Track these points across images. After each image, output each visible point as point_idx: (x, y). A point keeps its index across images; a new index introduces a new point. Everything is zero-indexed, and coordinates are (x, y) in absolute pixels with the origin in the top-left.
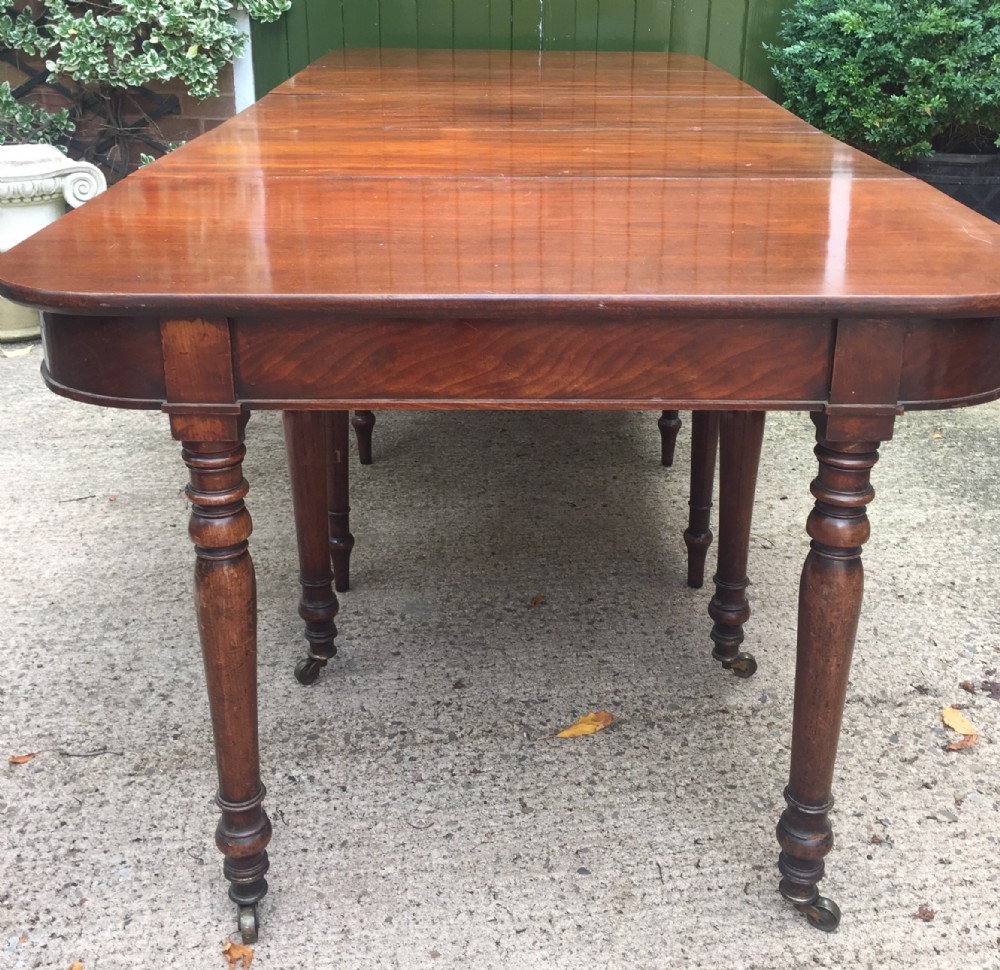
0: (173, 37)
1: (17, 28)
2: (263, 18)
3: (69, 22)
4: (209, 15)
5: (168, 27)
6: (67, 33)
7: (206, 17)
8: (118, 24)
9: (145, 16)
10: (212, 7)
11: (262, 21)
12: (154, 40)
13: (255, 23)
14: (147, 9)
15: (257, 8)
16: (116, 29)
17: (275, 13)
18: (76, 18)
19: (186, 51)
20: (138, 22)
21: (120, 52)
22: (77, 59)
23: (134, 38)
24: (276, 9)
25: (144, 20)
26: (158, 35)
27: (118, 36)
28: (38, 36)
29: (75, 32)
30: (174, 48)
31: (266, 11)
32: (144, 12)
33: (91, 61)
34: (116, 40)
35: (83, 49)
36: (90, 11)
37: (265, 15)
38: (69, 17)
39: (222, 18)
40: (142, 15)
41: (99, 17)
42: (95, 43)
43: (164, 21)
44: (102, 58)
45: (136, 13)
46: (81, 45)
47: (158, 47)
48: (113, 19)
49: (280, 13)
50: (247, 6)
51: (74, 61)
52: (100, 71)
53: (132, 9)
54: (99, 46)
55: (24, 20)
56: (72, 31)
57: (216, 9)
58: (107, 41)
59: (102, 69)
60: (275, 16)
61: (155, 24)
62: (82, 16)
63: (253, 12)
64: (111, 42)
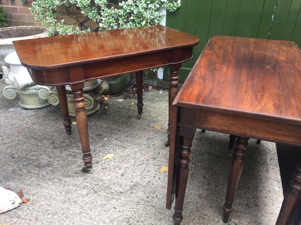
0: (138, 17)
1: (92, 11)
2: (171, 10)
3: (106, 11)
4: (151, 9)
5: (137, 14)
6: (105, 15)
7: (150, 10)
8: (121, 12)
9: (130, 10)
10: (152, 7)
11: (170, 11)
12: (132, 18)
13: (168, 11)
14: (131, 7)
15: (169, 6)
16: (120, 14)
17: (174, 8)
18: (109, 9)
19: (143, 22)
20: (127, 12)
21: (121, 22)
22: (107, 23)
23: (126, 17)
24: (175, 7)
25: (129, 11)
26: (134, 16)
27: (121, 16)
28: (97, 15)
29: (107, 15)
30: (138, 21)
31: (171, 7)
32: (129, 8)
33: (112, 25)
34: (120, 17)
35: (109, 21)
36: (113, 7)
37: (171, 9)
38: (106, 9)
39: (156, 11)
40: (129, 9)
41: (115, 9)
42: (113, 18)
43: (135, 12)
44: (115, 24)
45: (127, 9)
46: (109, 19)
47: (133, 21)
48: (119, 10)
49: (176, 8)
50: (165, 6)
51: (106, 25)
52: (114, 28)
53: (125, 7)
54: (115, 19)
55: (95, 9)
56: (106, 14)
57: (154, 8)
58: (117, 18)
59: (115, 27)
60: (174, 10)
61: (133, 12)
62: (110, 9)
63: (167, 7)
64: (119, 18)
